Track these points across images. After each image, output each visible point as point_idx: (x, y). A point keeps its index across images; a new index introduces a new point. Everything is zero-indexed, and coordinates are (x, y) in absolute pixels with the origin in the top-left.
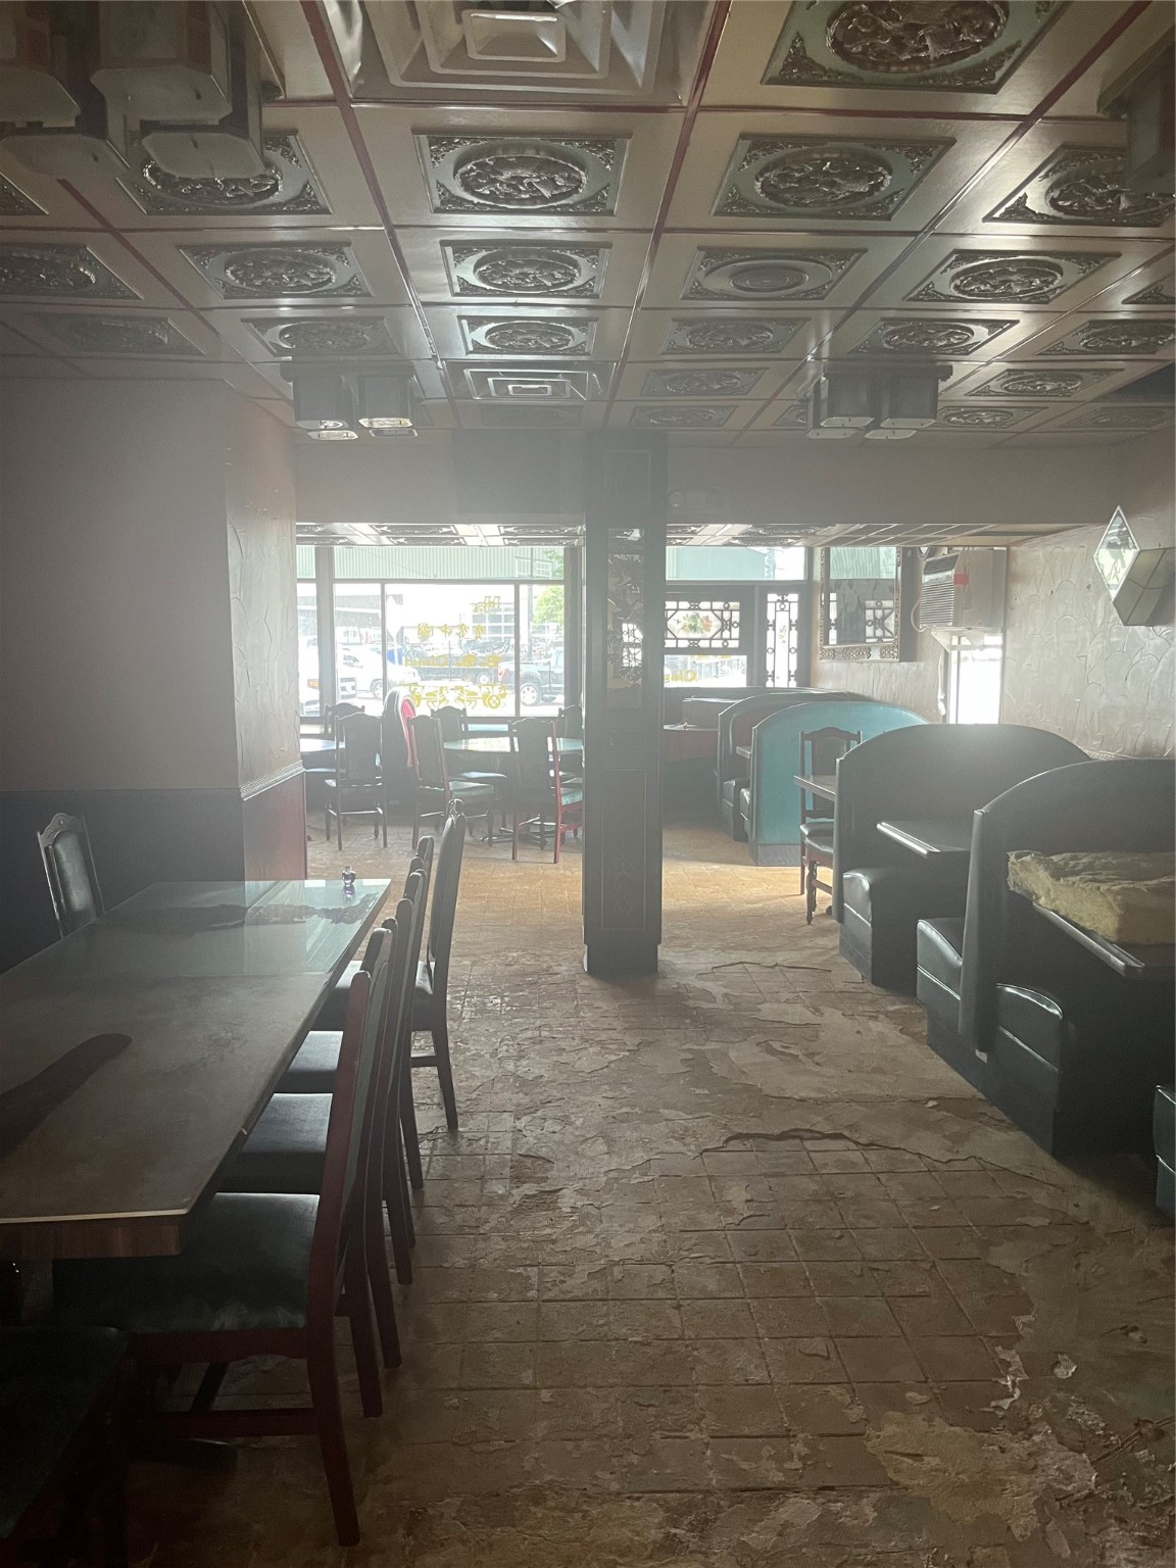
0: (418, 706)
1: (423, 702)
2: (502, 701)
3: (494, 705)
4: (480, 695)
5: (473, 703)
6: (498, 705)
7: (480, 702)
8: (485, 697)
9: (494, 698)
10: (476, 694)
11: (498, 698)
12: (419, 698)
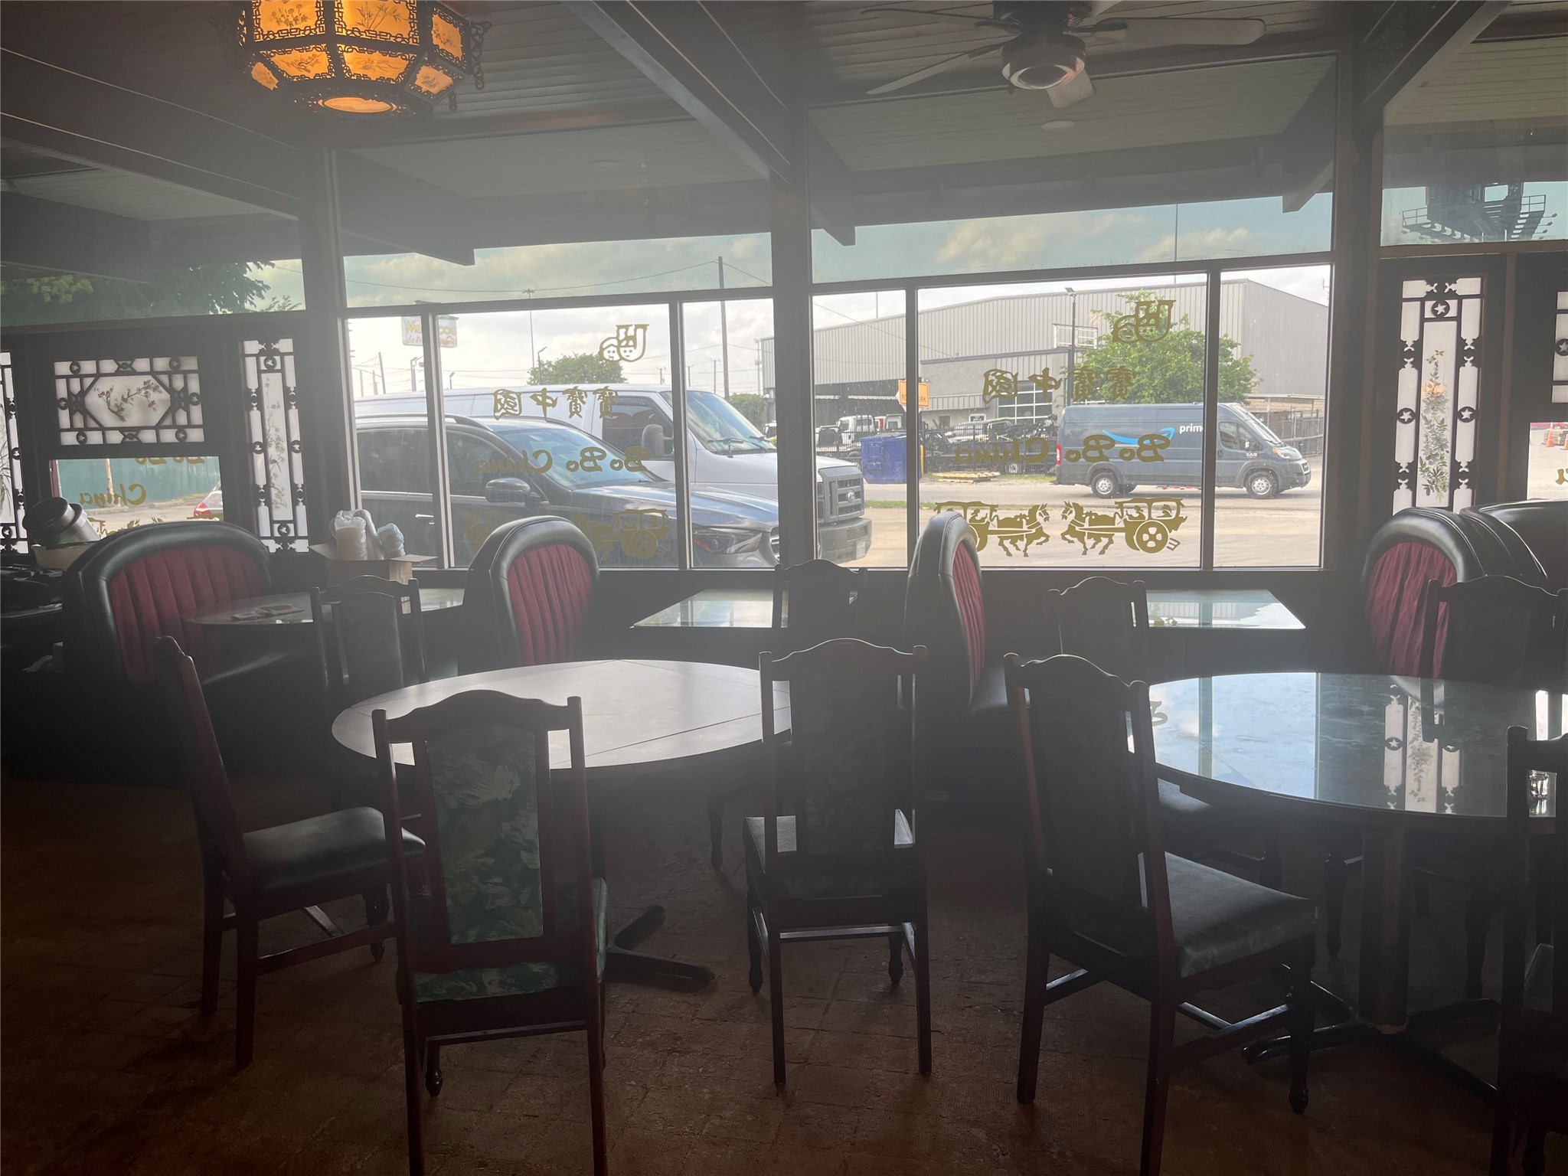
0: (983, 545)
1: (993, 539)
2: (1172, 534)
3: (1151, 544)
4: (1119, 523)
5: (1105, 540)
6: (1160, 546)
7: (1120, 537)
8: (1129, 528)
9: (1153, 530)
10: (1112, 521)
11: (1160, 530)
12: (984, 531)
